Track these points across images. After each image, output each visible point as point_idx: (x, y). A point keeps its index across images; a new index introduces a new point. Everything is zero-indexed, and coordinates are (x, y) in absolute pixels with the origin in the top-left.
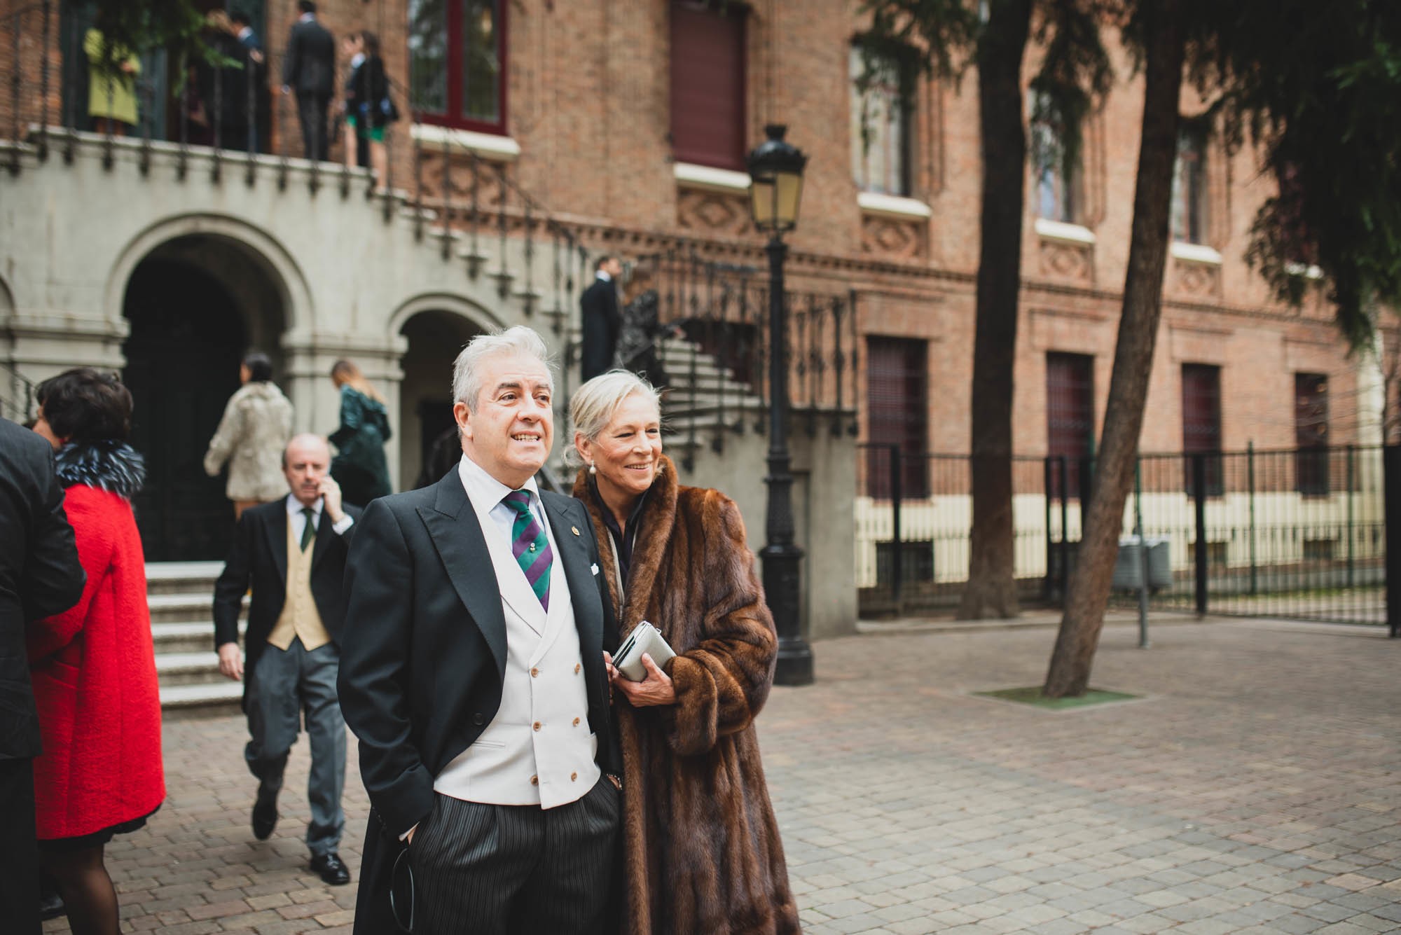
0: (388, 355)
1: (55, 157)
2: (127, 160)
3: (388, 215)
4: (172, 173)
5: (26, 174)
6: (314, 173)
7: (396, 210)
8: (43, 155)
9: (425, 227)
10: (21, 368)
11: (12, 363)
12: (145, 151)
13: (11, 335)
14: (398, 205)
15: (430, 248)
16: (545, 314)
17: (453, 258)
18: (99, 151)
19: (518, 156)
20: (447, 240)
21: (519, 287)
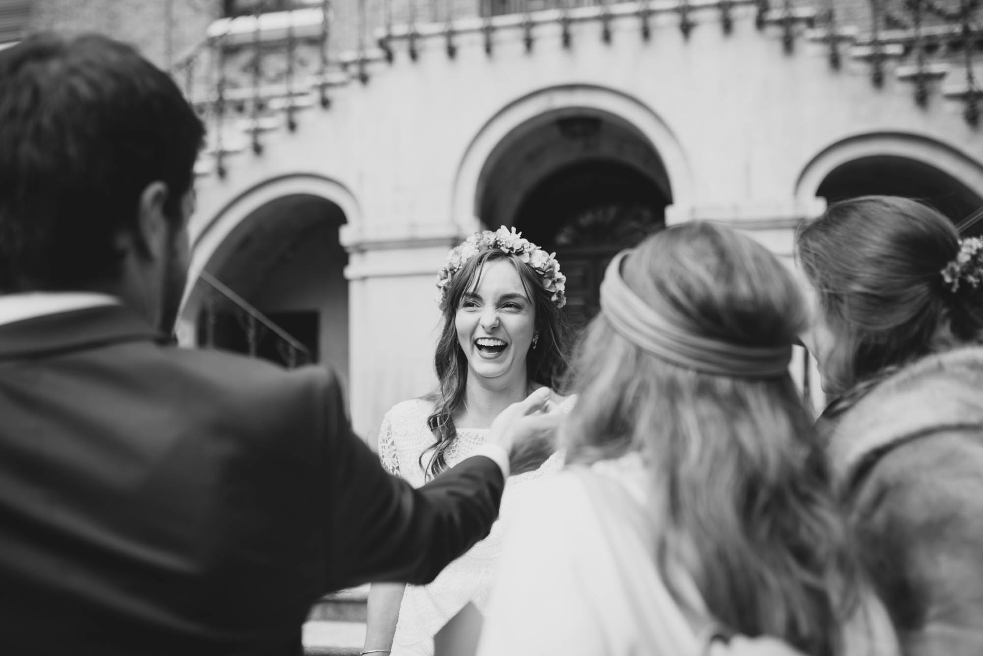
1: (401, 56)
2: (471, 44)
3: (788, 44)
4: (520, 46)
5: (374, 82)
6: (684, 10)
7: (800, 34)
8: (389, 57)
9: (843, 48)
10: (370, 283)
11: (364, 279)
12: (489, 30)
13: (361, 249)
14: (801, 26)
15: (853, 74)
17: (890, 81)
18: (441, 41)
20: (877, 59)
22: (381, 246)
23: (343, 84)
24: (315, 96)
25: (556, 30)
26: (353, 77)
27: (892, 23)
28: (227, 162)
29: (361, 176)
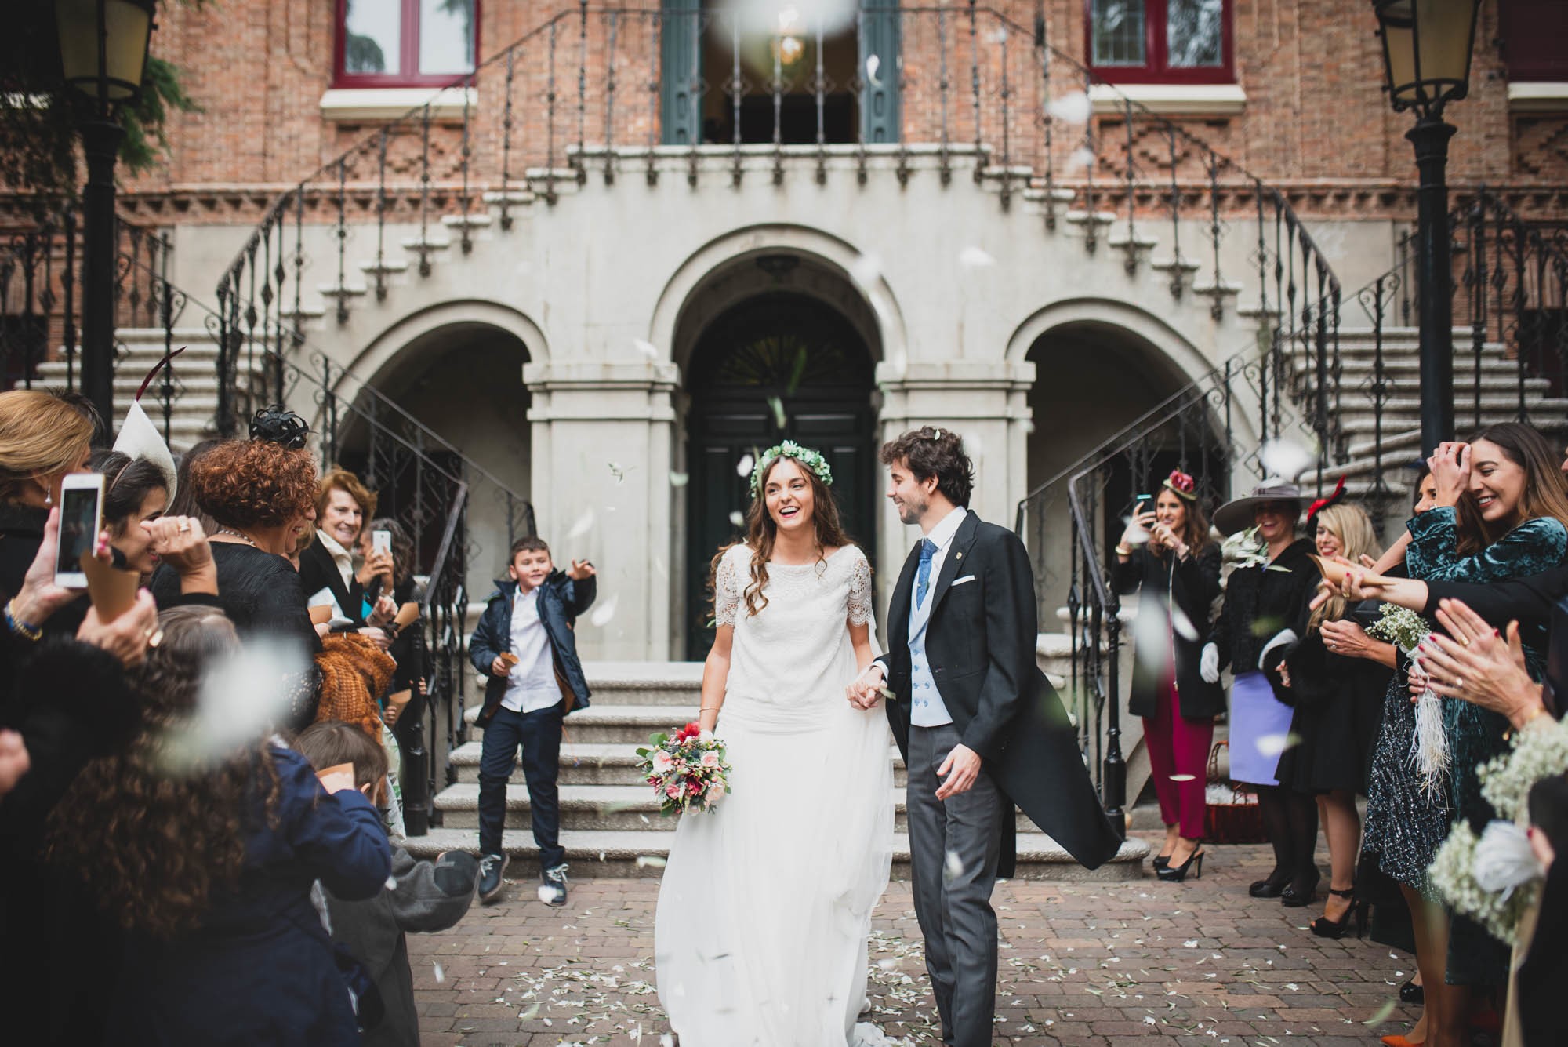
0: (1010, 390)
1: (595, 178)
2: (674, 170)
3: (1006, 202)
4: (728, 179)
5: (562, 203)
6: (902, 156)
7: (1017, 190)
8: (581, 179)
9: (1059, 209)
10: (557, 427)
11: (549, 421)
12: (694, 158)
13: (546, 389)
14: (1021, 184)
15: (1068, 237)
16: (1246, 315)
17: (1102, 247)
18: (641, 165)
19: (1244, 104)
20: (1091, 224)
21: (1203, 280)
22: (570, 387)
23: (528, 203)
24: (496, 213)
25: (767, 164)
26: (539, 196)
27: (1105, 166)
28: (387, 281)
29: (547, 308)
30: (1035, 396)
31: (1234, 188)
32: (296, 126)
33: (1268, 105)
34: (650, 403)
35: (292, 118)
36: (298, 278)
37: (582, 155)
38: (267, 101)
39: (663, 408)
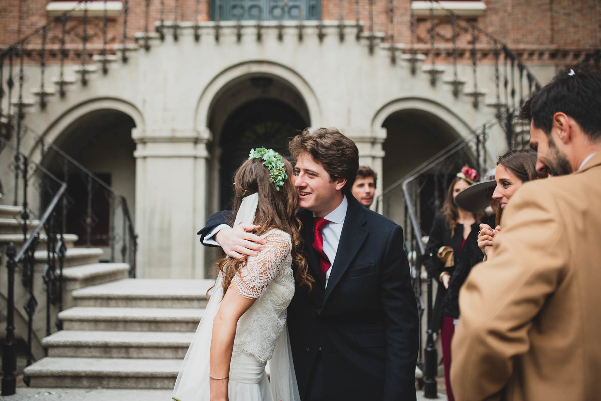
0: (373, 142)
1: (169, 38)
2: (208, 34)
3: (371, 49)
4: (234, 38)
5: (153, 50)
6: (320, 27)
7: (377, 45)
8: (162, 38)
9: (397, 54)
10: (149, 160)
11: (145, 158)
12: (218, 28)
13: (144, 141)
14: (379, 41)
15: (402, 67)
16: (489, 106)
17: (418, 72)
18: (191, 31)
19: (485, 11)
20: (413, 61)
21: (468, 89)
22: (155, 140)
23: (135, 50)
24: (119, 55)
25: (254, 31)
26: (141, 47)
27: (420, 40)
28: (66, 88)
29: (144, 102)
30: (385, 145)
31: (481, 50)
32: (35, 19)
33: (496, 11)
34: (195, 148)
35: (33, 15)
36: (21, 86)
37: (163, 26)
38: (20, 6)
39: (202, 151)
